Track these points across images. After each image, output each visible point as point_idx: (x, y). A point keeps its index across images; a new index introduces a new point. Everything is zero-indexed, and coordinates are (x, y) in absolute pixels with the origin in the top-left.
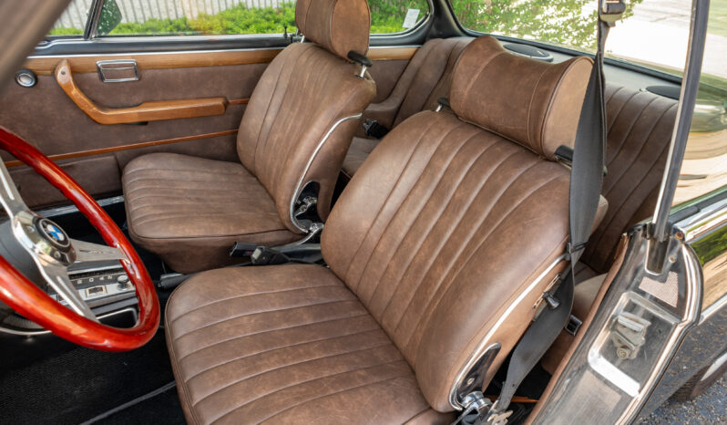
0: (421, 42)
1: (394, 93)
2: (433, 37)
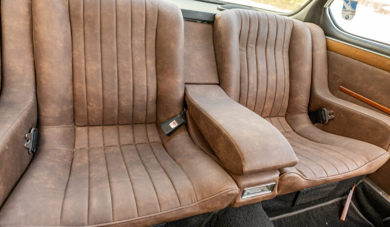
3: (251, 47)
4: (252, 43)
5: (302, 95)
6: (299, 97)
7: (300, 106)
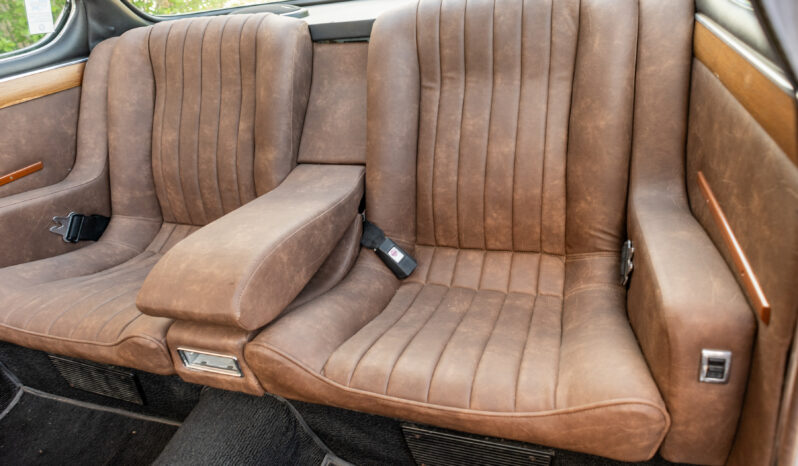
0: (83, 52)
1: (83, 153)
2: (101, 38)
3: (452, 78)
4: (455, 68)
5: (589, 198)
6: (583, 205)
7: (587, 230)
